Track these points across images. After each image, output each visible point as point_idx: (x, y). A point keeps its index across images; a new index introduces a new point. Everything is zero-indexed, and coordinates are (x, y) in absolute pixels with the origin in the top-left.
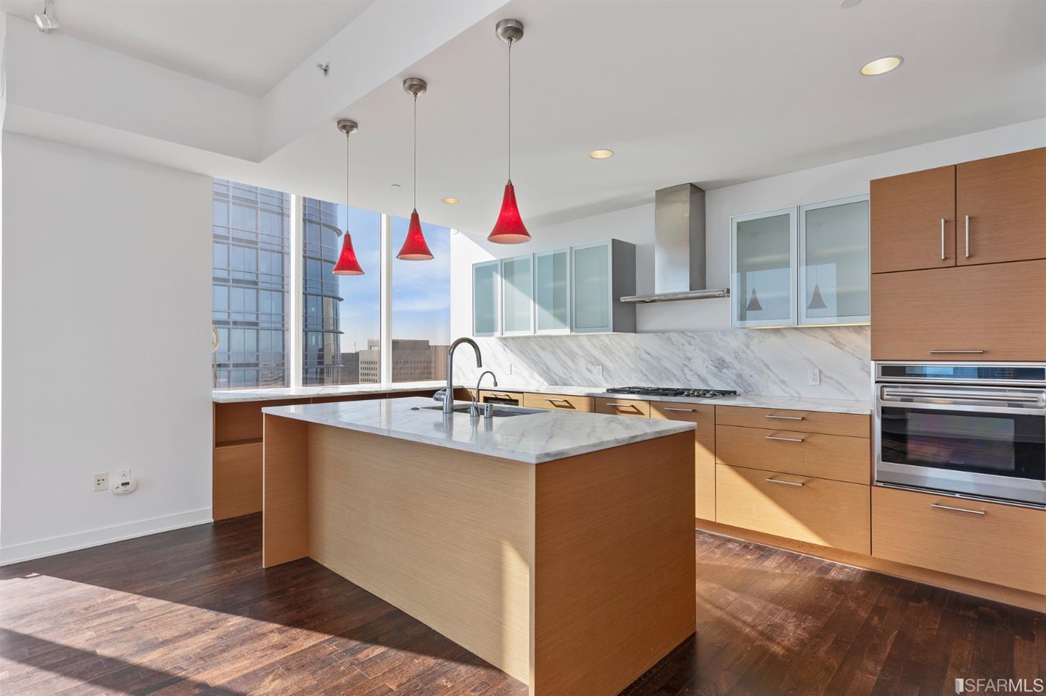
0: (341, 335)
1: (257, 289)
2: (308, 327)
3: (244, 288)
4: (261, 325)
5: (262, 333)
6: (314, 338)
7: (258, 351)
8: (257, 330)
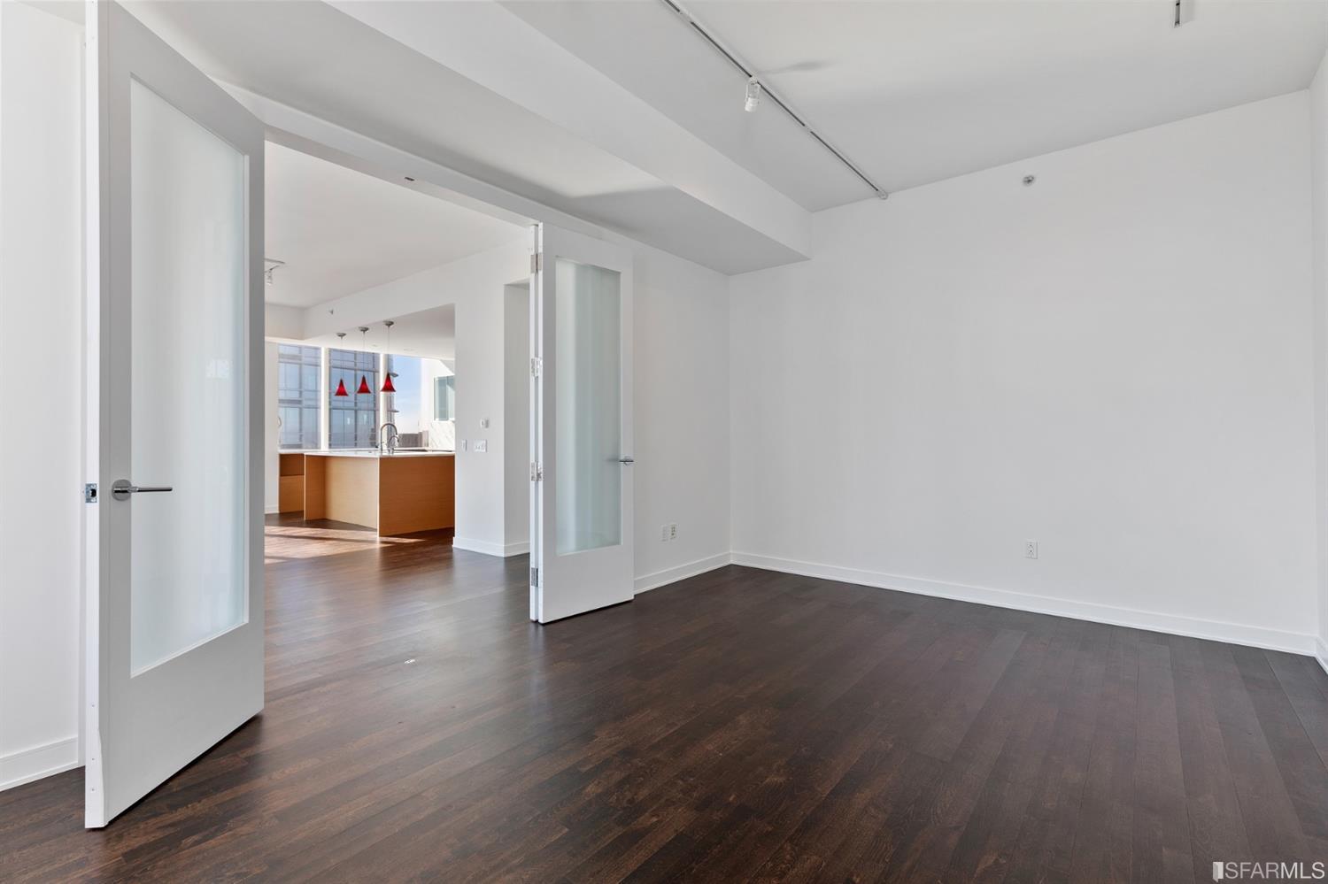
0: (396, 414)
1: (300, 364)
2: (359, 405)
3: (286, 363)
4: (305, 403)
5: (305, 411)
6: (365, 417)
7: (301, 430)
8: (301, 409)
